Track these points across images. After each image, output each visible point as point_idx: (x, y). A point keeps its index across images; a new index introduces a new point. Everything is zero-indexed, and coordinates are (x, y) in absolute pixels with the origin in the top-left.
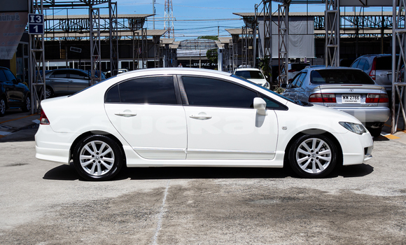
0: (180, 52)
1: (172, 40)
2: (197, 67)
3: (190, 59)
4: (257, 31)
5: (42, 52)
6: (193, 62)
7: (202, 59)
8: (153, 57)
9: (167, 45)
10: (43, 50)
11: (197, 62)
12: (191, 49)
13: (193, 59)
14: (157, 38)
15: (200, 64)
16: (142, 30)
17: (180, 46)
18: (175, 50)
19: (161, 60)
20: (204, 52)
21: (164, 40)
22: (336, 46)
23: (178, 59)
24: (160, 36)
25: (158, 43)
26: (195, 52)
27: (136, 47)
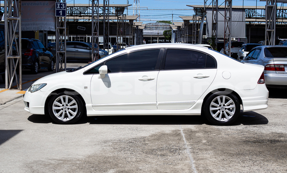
0: (145, 32)
1: (141, 23)
2: (156, 42)
3: (151, 37)
4: (205, 19)
5: (64, 29)
6: (153, 38)
7: (160, 37)
8: (128, 35)
9: (137, 26)
10: (65, 28)
11: (156, 38)
12: (153, 30)
13: (154, 36)
14: (131, 21)
15: (158, 41)
16: (123, 16)
17: (145, 27)
18: (142, 30)
19: (134, 37)
20: (161, 32)
21: (136, 23)
22: (273, 30)
23: (144, 36)
24: (133, 20)
25: (132, 25)
26: (155, 32)
27: (119, 28)
